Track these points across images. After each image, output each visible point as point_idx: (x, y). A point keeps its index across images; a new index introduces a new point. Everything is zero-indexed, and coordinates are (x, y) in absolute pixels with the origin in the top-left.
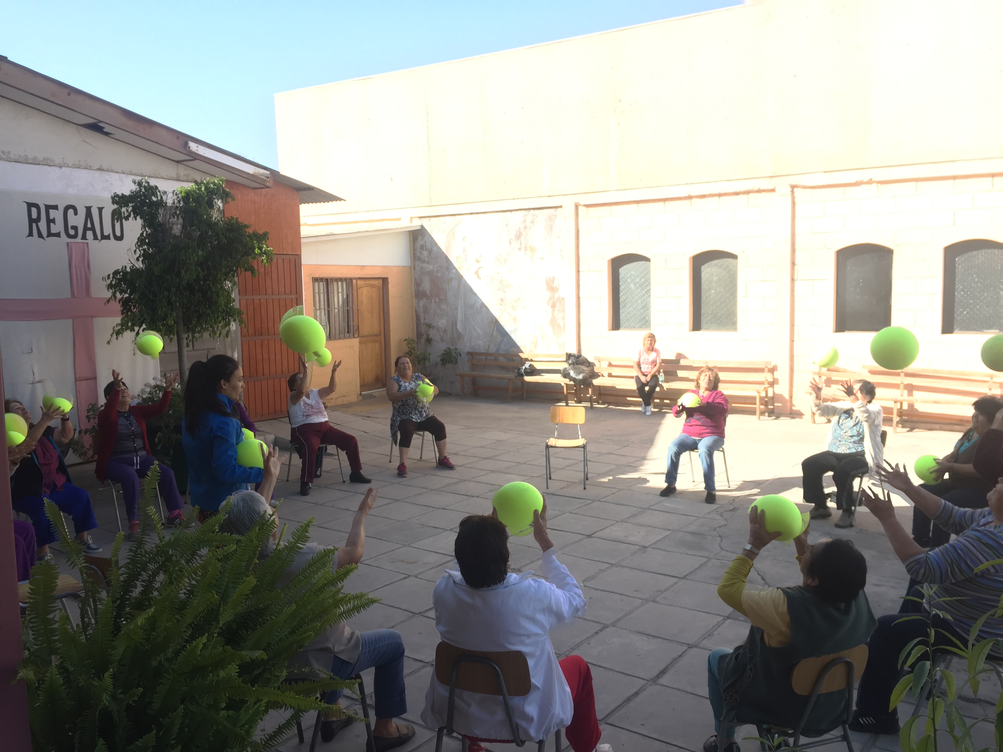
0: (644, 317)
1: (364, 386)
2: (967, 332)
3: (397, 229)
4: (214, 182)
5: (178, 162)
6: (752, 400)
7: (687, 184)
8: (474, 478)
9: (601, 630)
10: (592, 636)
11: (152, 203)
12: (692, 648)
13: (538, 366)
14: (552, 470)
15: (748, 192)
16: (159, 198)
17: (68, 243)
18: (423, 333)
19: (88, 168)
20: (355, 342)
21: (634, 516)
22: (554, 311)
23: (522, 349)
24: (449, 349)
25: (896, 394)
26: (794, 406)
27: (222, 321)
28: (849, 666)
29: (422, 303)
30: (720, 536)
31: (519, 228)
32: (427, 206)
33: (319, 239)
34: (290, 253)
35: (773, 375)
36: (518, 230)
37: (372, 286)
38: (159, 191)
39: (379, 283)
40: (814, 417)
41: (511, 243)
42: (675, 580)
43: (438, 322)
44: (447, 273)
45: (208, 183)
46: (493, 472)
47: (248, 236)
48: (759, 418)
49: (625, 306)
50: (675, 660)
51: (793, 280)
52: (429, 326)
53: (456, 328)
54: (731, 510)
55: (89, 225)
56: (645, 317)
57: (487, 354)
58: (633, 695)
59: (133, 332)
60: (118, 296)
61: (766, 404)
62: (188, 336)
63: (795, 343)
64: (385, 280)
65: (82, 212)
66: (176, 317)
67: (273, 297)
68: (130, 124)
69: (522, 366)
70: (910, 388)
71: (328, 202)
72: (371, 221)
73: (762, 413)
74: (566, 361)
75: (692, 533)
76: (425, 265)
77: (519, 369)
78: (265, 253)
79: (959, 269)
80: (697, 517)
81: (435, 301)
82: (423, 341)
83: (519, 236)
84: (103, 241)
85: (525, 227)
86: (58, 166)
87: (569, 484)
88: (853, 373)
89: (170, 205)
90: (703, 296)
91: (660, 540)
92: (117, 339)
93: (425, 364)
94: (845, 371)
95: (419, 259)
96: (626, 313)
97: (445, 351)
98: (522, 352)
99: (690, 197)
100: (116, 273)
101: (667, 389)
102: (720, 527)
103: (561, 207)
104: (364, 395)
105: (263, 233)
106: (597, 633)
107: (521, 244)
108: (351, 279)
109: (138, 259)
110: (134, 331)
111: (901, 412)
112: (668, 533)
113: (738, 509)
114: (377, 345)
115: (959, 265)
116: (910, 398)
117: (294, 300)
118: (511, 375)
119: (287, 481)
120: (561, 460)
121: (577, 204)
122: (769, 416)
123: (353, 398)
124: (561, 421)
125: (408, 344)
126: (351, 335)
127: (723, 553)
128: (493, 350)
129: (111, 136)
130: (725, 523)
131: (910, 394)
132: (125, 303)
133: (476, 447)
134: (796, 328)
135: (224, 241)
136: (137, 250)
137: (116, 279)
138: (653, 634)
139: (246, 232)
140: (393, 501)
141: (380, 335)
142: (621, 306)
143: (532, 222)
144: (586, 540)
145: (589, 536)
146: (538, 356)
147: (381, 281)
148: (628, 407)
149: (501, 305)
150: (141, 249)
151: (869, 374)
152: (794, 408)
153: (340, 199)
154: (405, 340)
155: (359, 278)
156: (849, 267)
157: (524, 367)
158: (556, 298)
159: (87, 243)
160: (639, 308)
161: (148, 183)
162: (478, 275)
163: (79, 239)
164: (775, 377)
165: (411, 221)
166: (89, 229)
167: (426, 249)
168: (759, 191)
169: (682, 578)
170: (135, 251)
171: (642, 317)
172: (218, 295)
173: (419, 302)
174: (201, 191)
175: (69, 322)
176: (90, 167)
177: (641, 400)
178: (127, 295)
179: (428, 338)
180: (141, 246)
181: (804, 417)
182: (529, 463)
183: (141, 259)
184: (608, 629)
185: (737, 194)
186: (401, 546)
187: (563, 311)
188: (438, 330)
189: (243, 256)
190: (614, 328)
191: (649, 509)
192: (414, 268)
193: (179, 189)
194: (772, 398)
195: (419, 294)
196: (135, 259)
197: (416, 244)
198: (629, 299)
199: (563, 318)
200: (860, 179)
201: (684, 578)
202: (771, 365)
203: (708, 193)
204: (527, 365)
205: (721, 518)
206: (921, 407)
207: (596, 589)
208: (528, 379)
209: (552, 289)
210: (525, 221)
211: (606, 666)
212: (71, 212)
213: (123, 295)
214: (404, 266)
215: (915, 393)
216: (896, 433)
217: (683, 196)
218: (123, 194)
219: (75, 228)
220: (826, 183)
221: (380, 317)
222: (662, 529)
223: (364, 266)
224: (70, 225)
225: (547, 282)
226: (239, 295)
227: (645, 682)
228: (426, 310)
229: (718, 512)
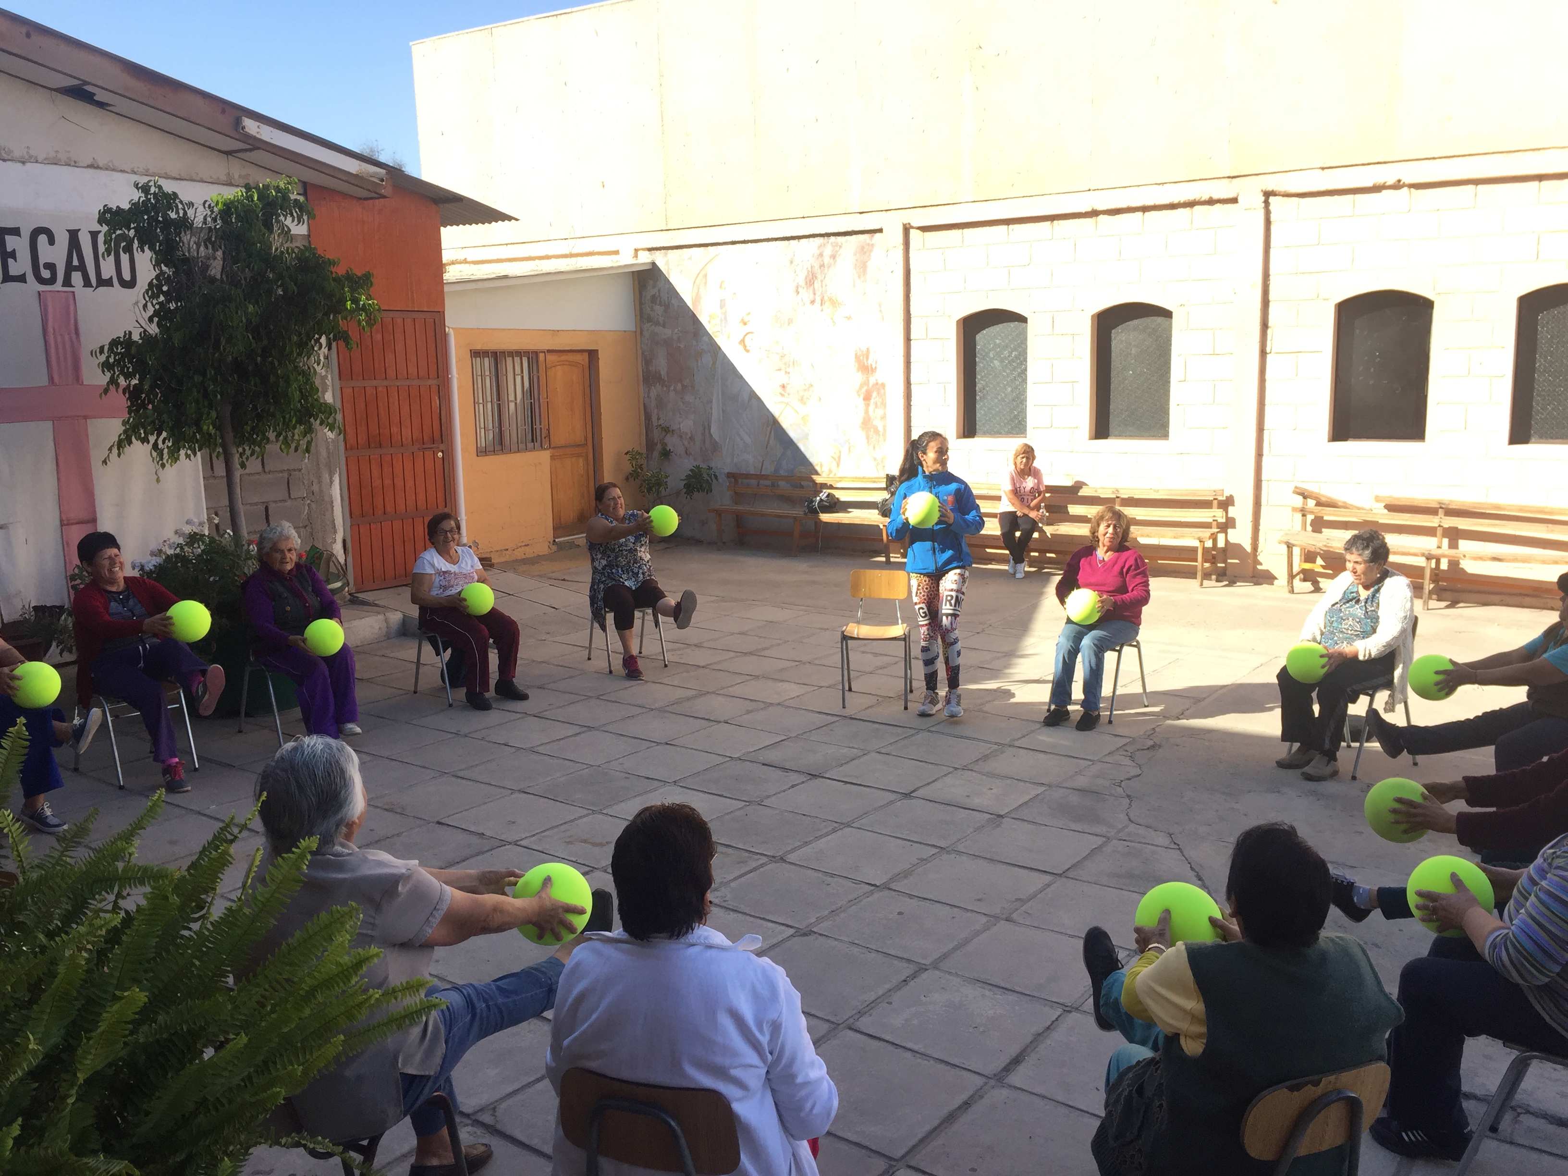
0: (1015, 416)
1: (559, 528)
2: (1551, 441)
3: (612, 268)
4: (278, 186)
5: (228, 153)
6: (1189, 553)
7: (1089, 190)
8: (723, 688)
9: (914, 976)
10: (897, 988)
11: (168, 222)
12: (1070, 1012)
13: (843, 496)
14: (852, 674)
15: (1191, 204)
16: (181, 215)
17: (39, 292)
18: (656, 441)
19: (73, 163)
20: (544, 456)
21: (985, 758)
22: (868, 405)
23: (818, 468)
24: (698, 467)
25: (1429, 543)
26: (1261, 564)
27: (298, 426)
28: (1354, 1107)
29: (654, 393)
30: (1129, 796)
31: (812, 267)
32: (662, 230)
33: (480, 285)
34: (425, 309)
35: (1227, 513)
36: (810, 269)
37: (572, 364)
38: (181, 202)
39: (584, 359)
40: (1292, 583)
41: (798, 293)
42: (1047, 878)
43: (680, 424)
44: (694, 343)
45: (267, 187)
46: (757, 677)
47: (334, 280)
48: (1202, 585)
49: (984, 397)
50: (1038, 1038)
51: (1263, 353)
52: (666, 430)
53: (711, 435)
54: (1148, 748)
55: (75, 262)
56: (1018, 415)
57: (760, 477)
58: (960, 1108)
59: (145, 443)
60: (122, 381)
61: (1213, 560)
62: (244, 450)
63: (1264, 459)
64: (593, 355)
65: (62, 240)
66: (217, 418)
67: (398, 383)
68: (139, 86)
69: (816, 497)
70: (1454, 536)
71: (490, 223)
72: (571, 255)
73: (1207, 576)
74: (886, 489)
75: (1081, 791)
76: (659, 329)
77: (812, 501)
78: (364, 308)
79: (1544, 334)
80: (1090, 760)
81: (675, 390)
82: (656, 454)
83: (811, 280)
84: (100, 288)
85: (822, 266)
86: (19, 162)
87: (880, 699)
88: (1359, 508)
89: (200, 225)
90: (1113, 380)
91: (1026, 803)
92: (119, 455)
93: (658, 492)
94: (1345, 506)
95: (649, 319)
96: (986, 410)
97: (691, 470)
98: (817, 474)
99: (1094, 213)
100: (114, 343)
101: (1051, 534)
102: (1129, 779)
103: (880, 231)
104: (560, 542)
105: (365, 275)
106: (905, 981)
107: (815, 294)
108: (536, 353)
109: (151, 320)
110: (148, 442)
111: (1436, 575)
112: (1041, 789)
113: (1160, 746)
114: (581, 460)
115: (1542, 328)
116: (1453, 552)
117: (434, 389)
118: (798, 512)
119: (415, 692)
120: (870, 656)
121: (908, 226)
122: (1217, 581)
123: (543, 548)
124: (868, 595)
125: (633, 458)
126: (537, 445)
127: (1132, 828)
128: (768, 469)
129: (108, 108)
130: (1138, 771)
131: (1453, 545)
132: (134, 394)
133: (732, 634)
134: (1266, 434)
135: (292, 286)
136: (149, 304)
137: (116, 354)
138: (1003, 985)
139: (332, 273)
140: (585, 729)
141: (587, 444)
142: (978, 398)
143: (833, 257)
144: (899, 803)
145: (907, 795)
146: (842, 479)
147: (586, 355)
148: (987, 564)
149: (782, 395)
150: (155, 302)
151: (1386, 511)
152: (1259, 567)
153: (509, 218)
154: (626, 454)
155: (549, 351)
156: (1357, 331)
157: (818, 498)
158: (871, 385)
159: (73, 292)
160: (1007, 401)
161: (160, 187)
162: (745, 346)
163: (58, 286)
164: (1230, 515)
165: (636, 256)
166: (76, 269)
167: (660, 301)
168: (1211, 202)
169: (1060, 875)
170: (145, 306)
171: (1012, 416)
172: (288, 381)
173: (649, 392)
174: (253, 201)
175: (49, 424)
176: (75, 162)
177: (1007, 552)
178: (135, 382)
179: (665, 449)
180: (154, 296)
181: (1276, 582)
182: (817, 662)
183: (156, 319)
184: (925, 976)
185: (1173, 206)
186: (586, 812)
187: (884, 404)
188: (681, 437)
189: (327, 314)
190: (966, 434)
191: (1010, 746)
192: (641, 333)
193: (215, 200)
194: (1224, 550)
195: (649, 378)
196: (147, 320)
197: (644, 294)
198: (991, 386)
199: (883, 417)
200: (1380, 181)
201: (1063, 875)
202: (1223, 496)
203: (1124, 205)
204: (823, 495)
205: (1130, 763)
206: (1470, 567)
207: (911, 896)
208: (825, 517)
209: (866, 369)
210: (821, 255)
211: (916, 1047)
212: (42, 239)
213: (130, 381)
214: (625, 331)
215: (1462, 543)
216: (1428, 609)
217: (1083, 210)
218: (118, 207)
219: (51, 267)
220: (1322, 188)
221: (585, 414)
222: (1030, 782)
223: (558, 331)
224: (42, 261)
225: (857, 357)
226: (340, 380)
227: (984, 1080)
228: (661, 404)
229: (1127, 751)
